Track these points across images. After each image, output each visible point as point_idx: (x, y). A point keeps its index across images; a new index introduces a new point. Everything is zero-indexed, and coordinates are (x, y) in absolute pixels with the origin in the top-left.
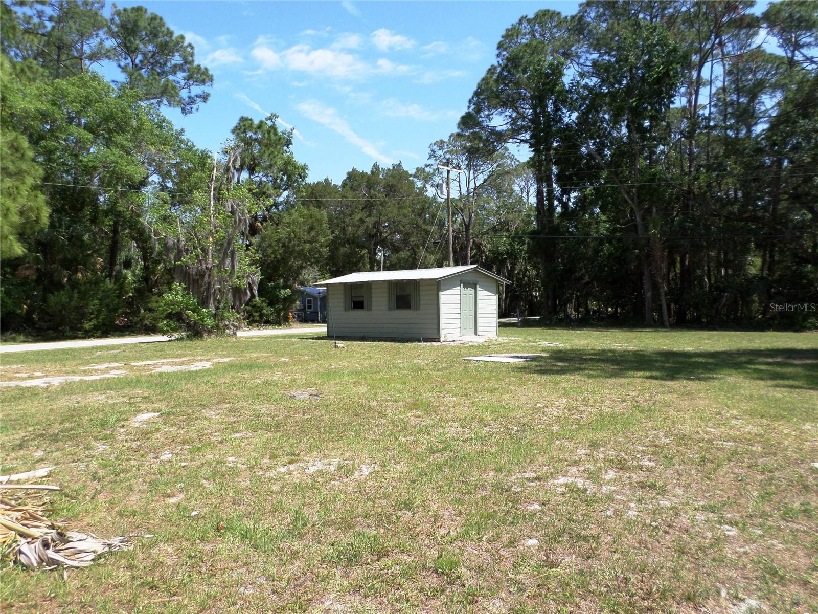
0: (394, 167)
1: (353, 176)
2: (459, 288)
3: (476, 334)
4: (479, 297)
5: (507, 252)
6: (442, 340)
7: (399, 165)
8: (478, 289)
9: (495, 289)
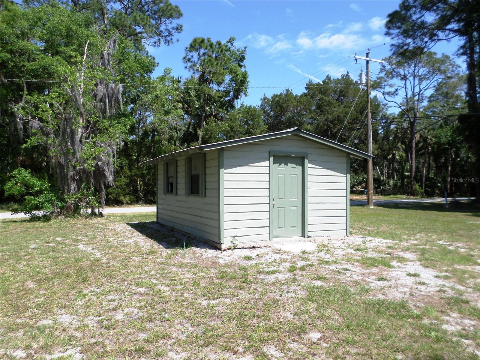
0: (343, 77)
1: (310, 86)
2: (266, 163)
3: (303, 236)
4: (309, 178)
5: (448, 143)
6: (223, 247)
7: (347, 75)
8: (308, 165)
9: (344, 166)
